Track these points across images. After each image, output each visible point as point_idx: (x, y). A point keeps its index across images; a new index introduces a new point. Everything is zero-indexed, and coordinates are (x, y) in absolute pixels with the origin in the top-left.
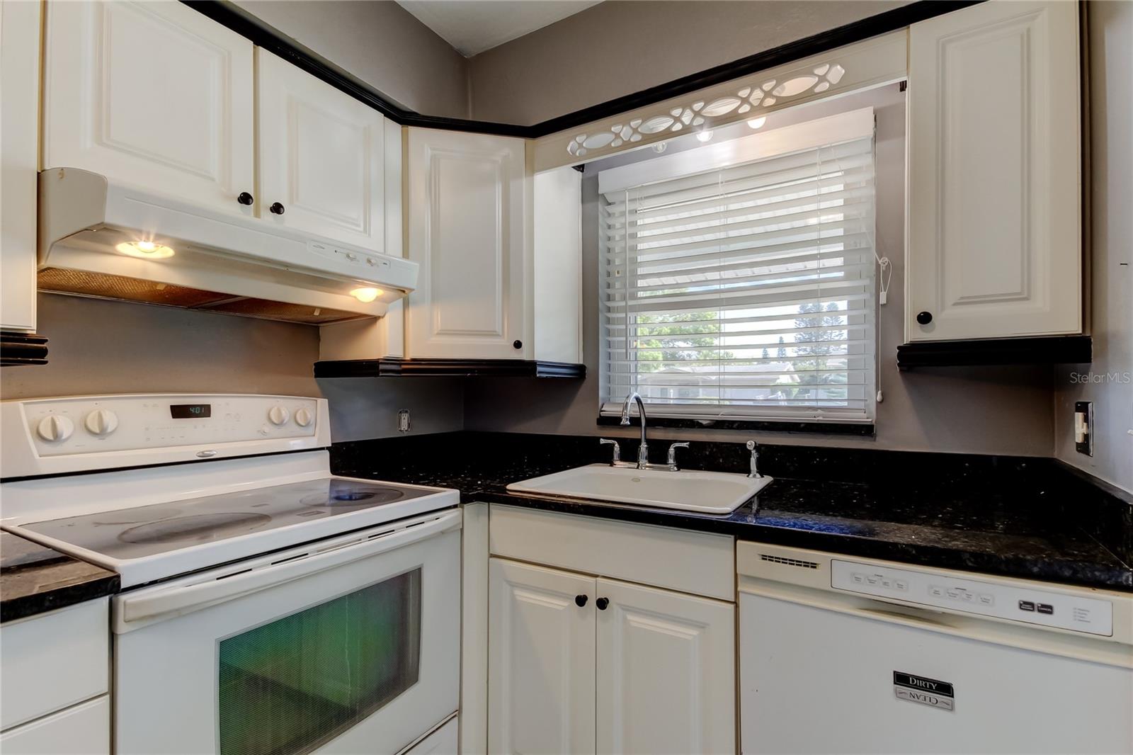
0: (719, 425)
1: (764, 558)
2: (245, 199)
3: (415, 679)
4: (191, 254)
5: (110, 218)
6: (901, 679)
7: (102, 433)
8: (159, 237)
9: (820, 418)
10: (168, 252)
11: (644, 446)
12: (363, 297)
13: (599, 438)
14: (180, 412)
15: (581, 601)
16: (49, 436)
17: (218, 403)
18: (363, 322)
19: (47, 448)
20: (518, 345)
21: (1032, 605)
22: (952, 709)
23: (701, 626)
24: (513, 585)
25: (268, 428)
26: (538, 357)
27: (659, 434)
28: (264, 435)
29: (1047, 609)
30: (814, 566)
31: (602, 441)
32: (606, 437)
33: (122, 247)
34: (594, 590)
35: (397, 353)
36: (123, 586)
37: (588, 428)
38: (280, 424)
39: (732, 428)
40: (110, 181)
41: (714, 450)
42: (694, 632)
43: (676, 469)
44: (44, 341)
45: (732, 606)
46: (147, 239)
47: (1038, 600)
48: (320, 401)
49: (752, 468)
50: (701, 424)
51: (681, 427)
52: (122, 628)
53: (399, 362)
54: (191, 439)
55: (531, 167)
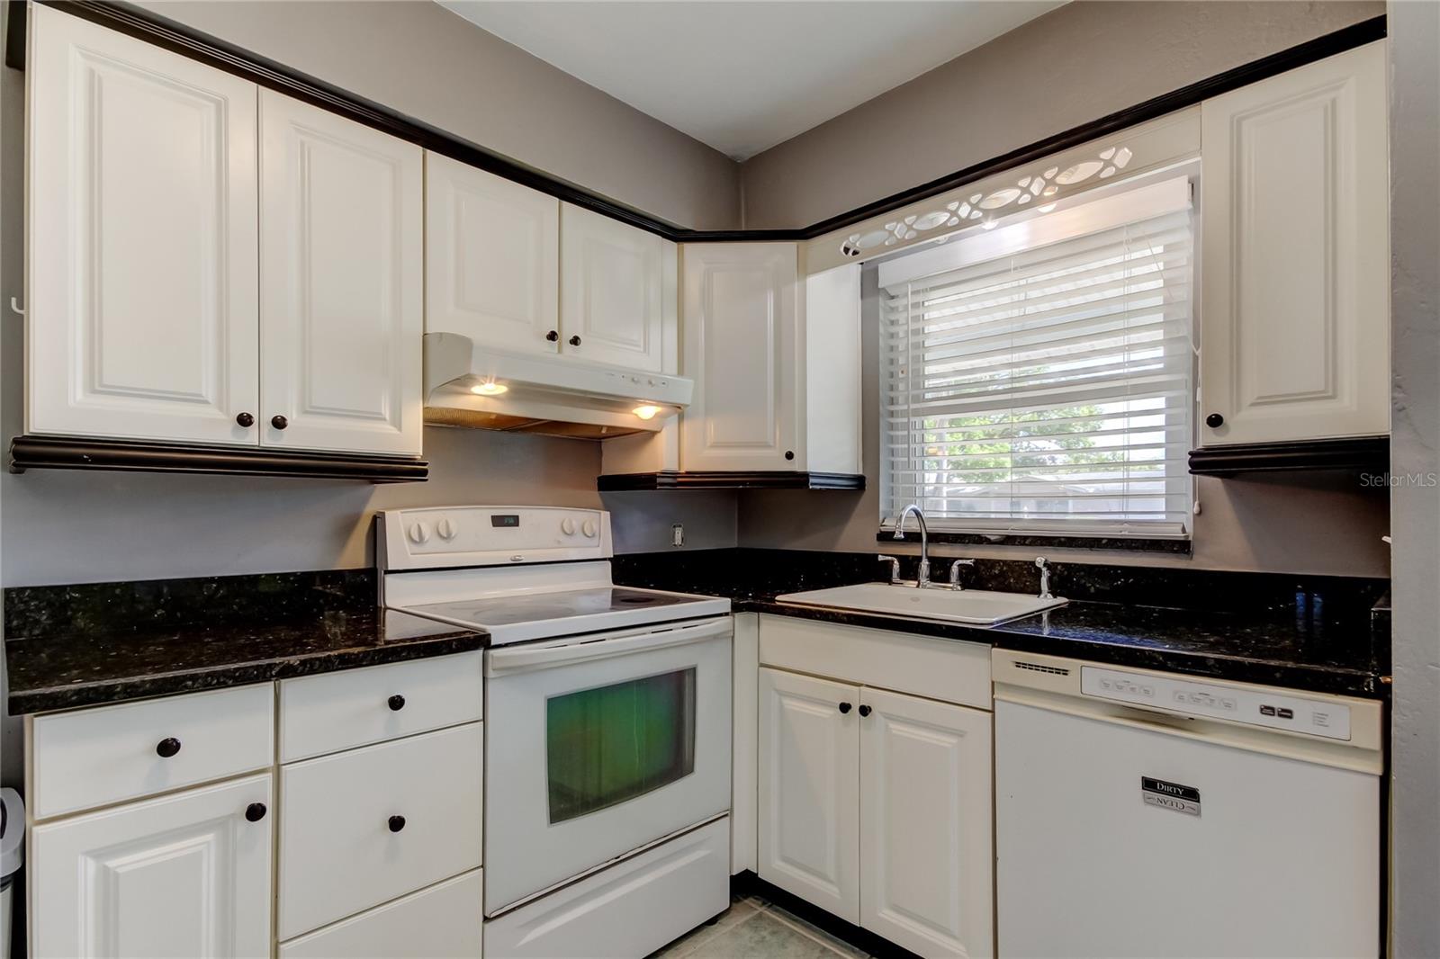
0: (1009, 540)
1: (1018, 665)
2: (552, 336)
3: (691, 770)
4: (521, 391)
6: (1149, 784)
7: (447, 537)
8: (498, 380)
9: (1125, 532)
11: (925, 564)
12: (644, 414)
13: (877, 555)
14: (498, 521)
15: (845, 708)
16: (416, 537)
17: (524, 514)
18: (643, 436)
19: (416, 548)
20: (790, 456)
21: (1273, 709)
22: (1198, 814)
23: (960, 734)
24: (782, 694)
25: (563, 538)
26: (811, 468)
27: (943, 551)
28: (559, 544)
29: (1287, 714)
30: (1065, 672)
31: (881, 558)
32: (884, 553)
33: (476, 389)
34: (856, 698)
35: (673, 467)
36: (493, 643)
37: (868, 545)
38: (571, 534)
39: (1024, 544)
40: (473, 342)
41: (1005, 568)
42: (954, 740)
43: (959, 588)
44: (425, 464)
45: (990, 714)
46: (490, 382)
47: (1278, 704)
48: (604, 513)
49: (1043, 589)
50: (989, 539)
51: (968, 543)
52: (491, 674)
53: (675, 475)
54: (506, 545)
55: (804, 270)
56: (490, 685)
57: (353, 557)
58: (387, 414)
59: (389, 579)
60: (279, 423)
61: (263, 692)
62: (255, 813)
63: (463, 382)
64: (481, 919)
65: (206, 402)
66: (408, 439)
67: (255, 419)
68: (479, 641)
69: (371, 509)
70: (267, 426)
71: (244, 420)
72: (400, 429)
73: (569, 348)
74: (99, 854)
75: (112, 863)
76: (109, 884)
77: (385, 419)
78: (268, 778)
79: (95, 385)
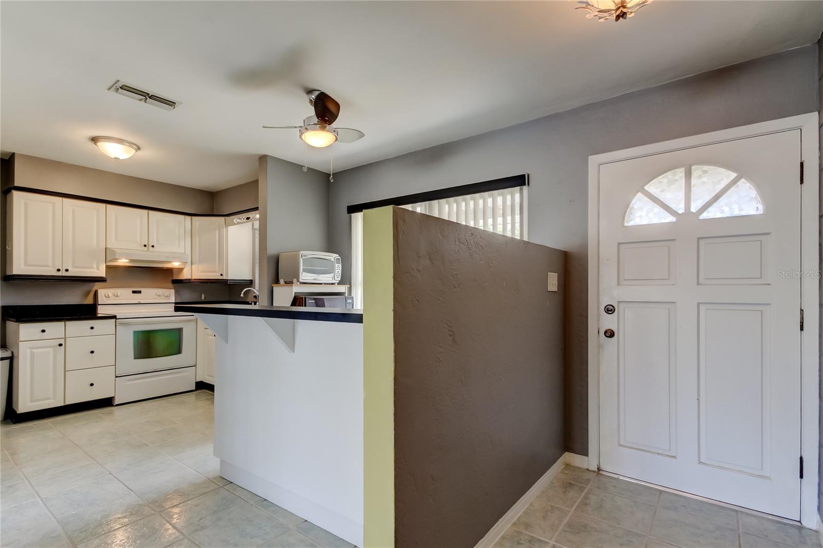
2: (145, 246)
4: (132, 261)
5: (116, 258)
7: (117, 296)
8: (127, 258)
10: (128, 261)
12: (176, 264)
14: (134, 292)
16: (106, 296)
17: (143, 290)
18: (179, 270)
19: (107, 299)
20: (221, 275)
24: (208, 335)
26: (229, 278)
28: (155, 298)
33: (119, 261)
35: (189, 277)
36: (118, 318)
38: (159, 296)
40: (117, 251)
44: (107, 278)
46: (124, 259)
48: (172, 290)
52: (117, 324)
53: (190, 280)
54: (137, 298)
55: (227, 225)
56: (117, 327)
57: (89, 301)
58: (95, 266)
59: (99, 306)
60: (67, 270)
61: (63, 323)
62: (61, 345)
63: (116, 259)
64: (114, 377)
65: (49, 267)
66: (102, 273)
67: (61, 270)
68: (114, 317)
69: (95, 288)
70: (64, 271)
71: (59, 270)
72: (99, 270)
73: (151, 249)
74: (31, 348)
75: (33, 350)
76: (32, 354)
77: (94, 268)
78: (63, 340)
79: (26, 264)
